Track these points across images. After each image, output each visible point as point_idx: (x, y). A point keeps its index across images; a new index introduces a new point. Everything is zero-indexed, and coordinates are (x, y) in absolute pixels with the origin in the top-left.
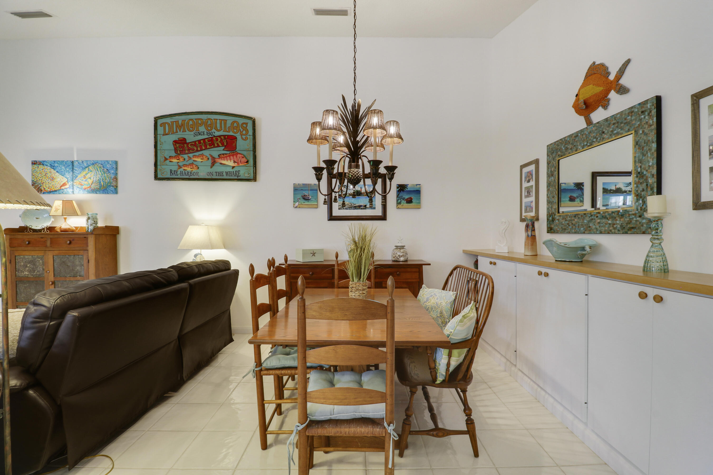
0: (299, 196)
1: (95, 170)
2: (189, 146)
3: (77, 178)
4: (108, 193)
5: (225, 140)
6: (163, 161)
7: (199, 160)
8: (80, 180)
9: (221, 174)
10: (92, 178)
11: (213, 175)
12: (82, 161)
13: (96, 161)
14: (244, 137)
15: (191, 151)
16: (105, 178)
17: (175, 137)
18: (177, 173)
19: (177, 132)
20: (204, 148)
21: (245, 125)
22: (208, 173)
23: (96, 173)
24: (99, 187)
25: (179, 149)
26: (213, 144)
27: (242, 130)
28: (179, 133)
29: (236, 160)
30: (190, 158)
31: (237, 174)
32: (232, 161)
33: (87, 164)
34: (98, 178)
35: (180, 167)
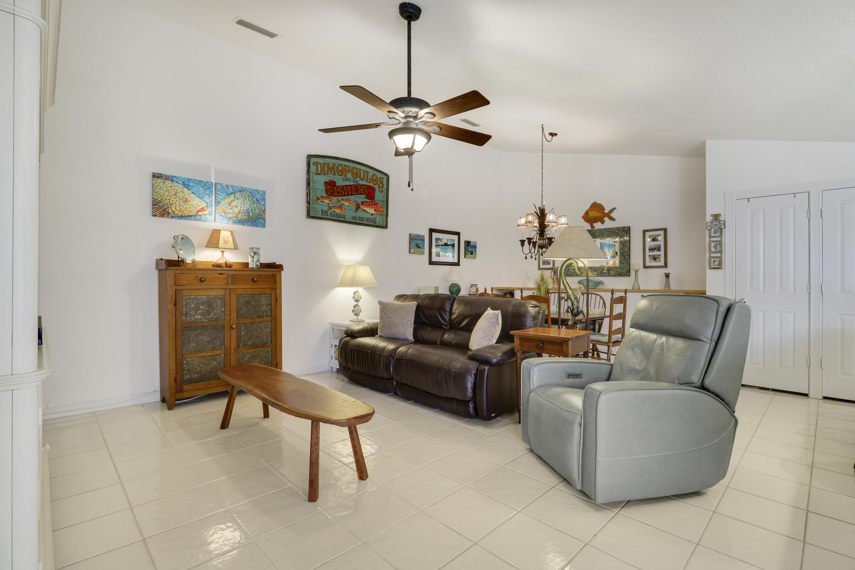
0: (414, 244)
1: (243, 198)
2: (339, 190)
3: (220, 204)
4: (257, 226)
5: (367, 190)
6: (315, 200)
7: (347, 204)
8: (224, 206)
9: (361, 219)
10: (239, 207)
11: (356, 220)
12: (226, 185)
13: (243, 188)
14: (380, 189)
15: (339, 194)
16: (254, 208)
17: (326, 178)
18: (327, 213)
19: (328, 174)
20: (350, 193)
21: (381, 180)
22: (353, 217)
23: (244, 202)
24: (247, 218)
25: (330, 191)
26: (357, 191)
27: (379, 183)
28: (330, 175)
29: (376, 209)
30: (339, 201)
31: (375, 221)
32: (373, 209)
33: (233, 190)
34: (245, 208)
35: (330, 208)
